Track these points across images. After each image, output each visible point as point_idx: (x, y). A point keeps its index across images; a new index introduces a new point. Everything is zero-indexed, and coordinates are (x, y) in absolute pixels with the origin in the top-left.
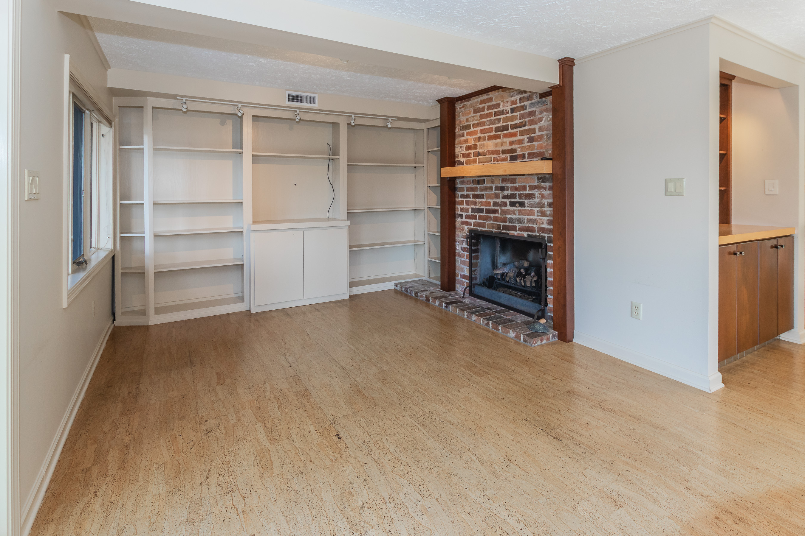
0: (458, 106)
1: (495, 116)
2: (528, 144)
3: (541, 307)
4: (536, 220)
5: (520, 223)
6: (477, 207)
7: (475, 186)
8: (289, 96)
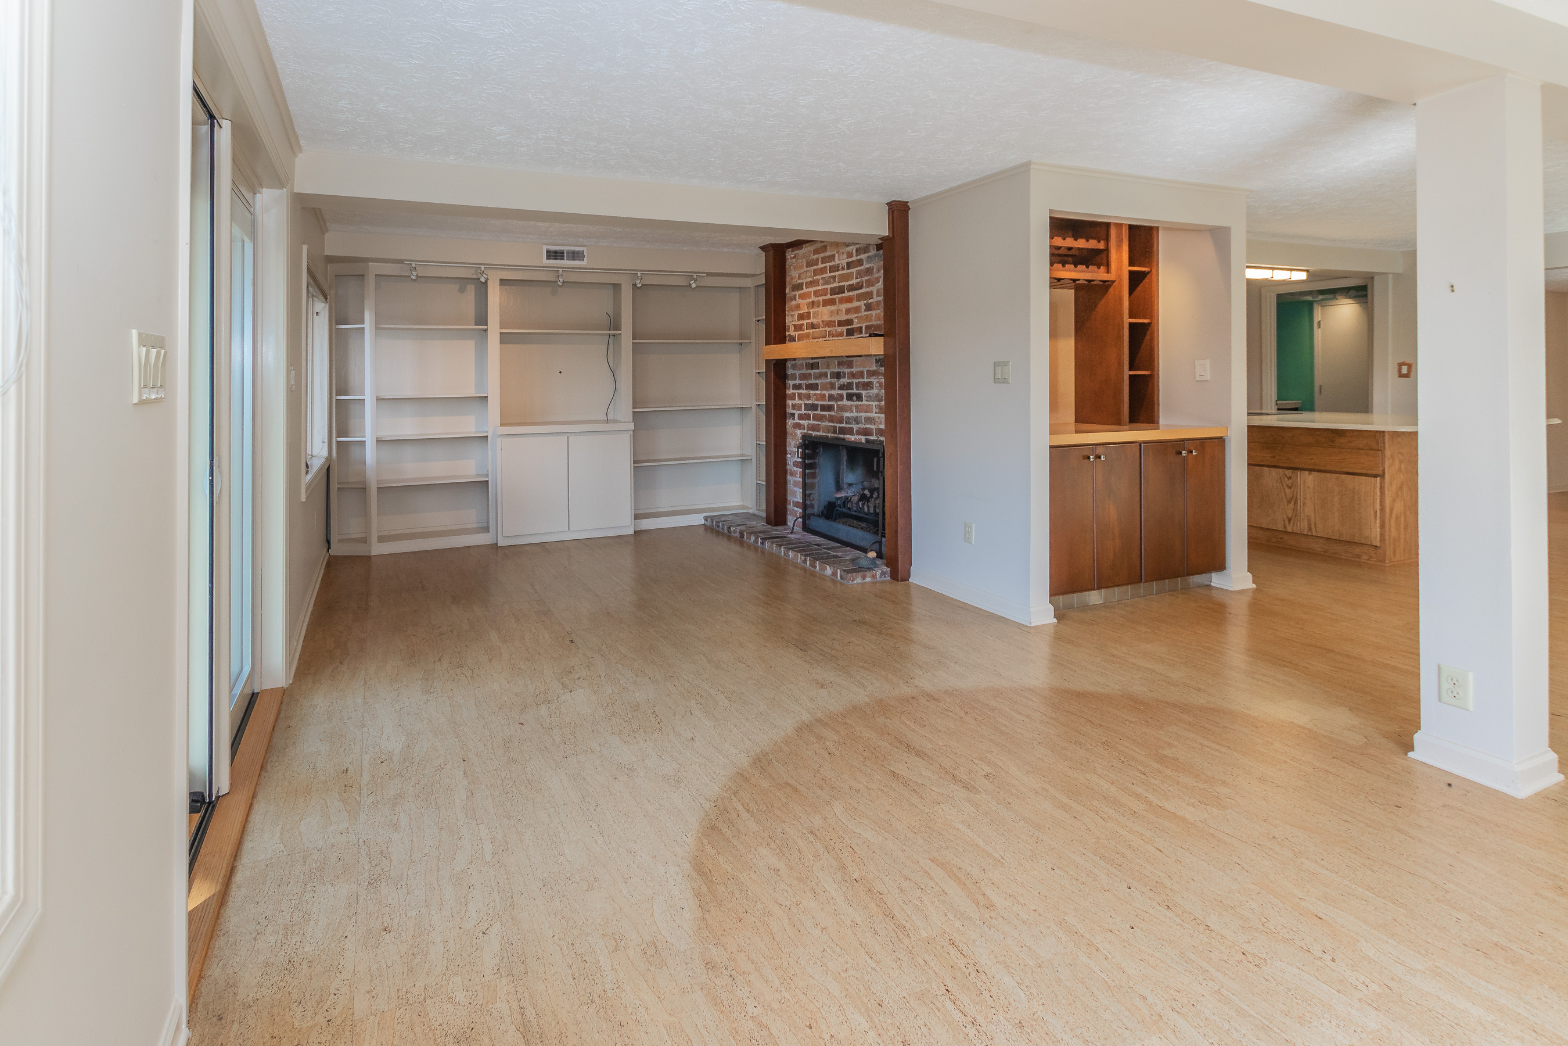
0: (790, 255)
1: (830, 273)
2: (866, 313)
3: (878, 538)
4: (874, 419)
5: (858, 423)
6: (810, 402)
7: (809, 371)
8: (548, 252)
